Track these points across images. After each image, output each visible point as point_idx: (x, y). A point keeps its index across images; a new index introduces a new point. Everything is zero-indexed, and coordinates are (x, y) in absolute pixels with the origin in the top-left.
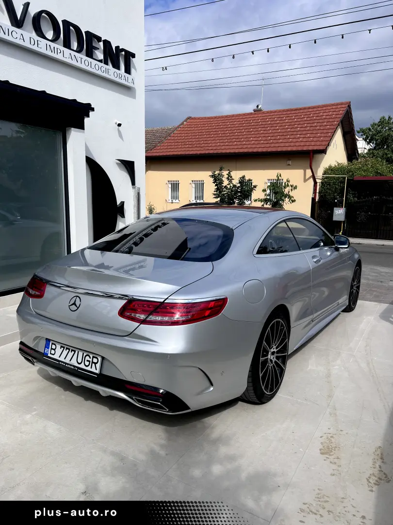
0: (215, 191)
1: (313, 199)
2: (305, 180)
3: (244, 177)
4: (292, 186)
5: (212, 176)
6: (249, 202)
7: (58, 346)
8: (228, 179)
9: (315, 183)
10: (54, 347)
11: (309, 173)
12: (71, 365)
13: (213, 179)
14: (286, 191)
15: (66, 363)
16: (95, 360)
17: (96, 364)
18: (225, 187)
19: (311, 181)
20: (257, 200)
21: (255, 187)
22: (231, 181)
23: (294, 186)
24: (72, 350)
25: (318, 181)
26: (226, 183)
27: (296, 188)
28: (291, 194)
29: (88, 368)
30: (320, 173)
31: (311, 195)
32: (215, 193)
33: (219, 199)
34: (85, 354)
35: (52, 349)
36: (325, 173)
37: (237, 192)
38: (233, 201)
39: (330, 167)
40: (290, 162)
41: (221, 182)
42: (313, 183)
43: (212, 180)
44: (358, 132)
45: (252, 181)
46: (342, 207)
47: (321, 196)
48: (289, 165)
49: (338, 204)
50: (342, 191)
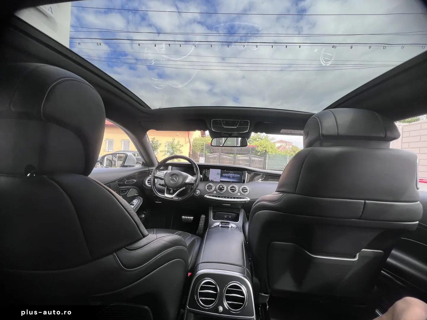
1: (190, 153)
2: (186, 143)
3: (154, 138)
4: (180, 145)
6: (157, 153)
9: (190, 145)
11: (187, 139)
14: (178, 147)
19: (188, 144)
20: (162, 151)
21: (160, 144)
23: (182, 145)
25: (191, 144)
27: (182, 146)
28: (180, 149)
30: (192, 140)
36: (194, 141)
40: (178, 134)
42: (189, 145)
45: (158, 141)
46: (203, 157)
47: (193, 152)
48: (177, 135)
49: (201, 156)
50: (203, 149)
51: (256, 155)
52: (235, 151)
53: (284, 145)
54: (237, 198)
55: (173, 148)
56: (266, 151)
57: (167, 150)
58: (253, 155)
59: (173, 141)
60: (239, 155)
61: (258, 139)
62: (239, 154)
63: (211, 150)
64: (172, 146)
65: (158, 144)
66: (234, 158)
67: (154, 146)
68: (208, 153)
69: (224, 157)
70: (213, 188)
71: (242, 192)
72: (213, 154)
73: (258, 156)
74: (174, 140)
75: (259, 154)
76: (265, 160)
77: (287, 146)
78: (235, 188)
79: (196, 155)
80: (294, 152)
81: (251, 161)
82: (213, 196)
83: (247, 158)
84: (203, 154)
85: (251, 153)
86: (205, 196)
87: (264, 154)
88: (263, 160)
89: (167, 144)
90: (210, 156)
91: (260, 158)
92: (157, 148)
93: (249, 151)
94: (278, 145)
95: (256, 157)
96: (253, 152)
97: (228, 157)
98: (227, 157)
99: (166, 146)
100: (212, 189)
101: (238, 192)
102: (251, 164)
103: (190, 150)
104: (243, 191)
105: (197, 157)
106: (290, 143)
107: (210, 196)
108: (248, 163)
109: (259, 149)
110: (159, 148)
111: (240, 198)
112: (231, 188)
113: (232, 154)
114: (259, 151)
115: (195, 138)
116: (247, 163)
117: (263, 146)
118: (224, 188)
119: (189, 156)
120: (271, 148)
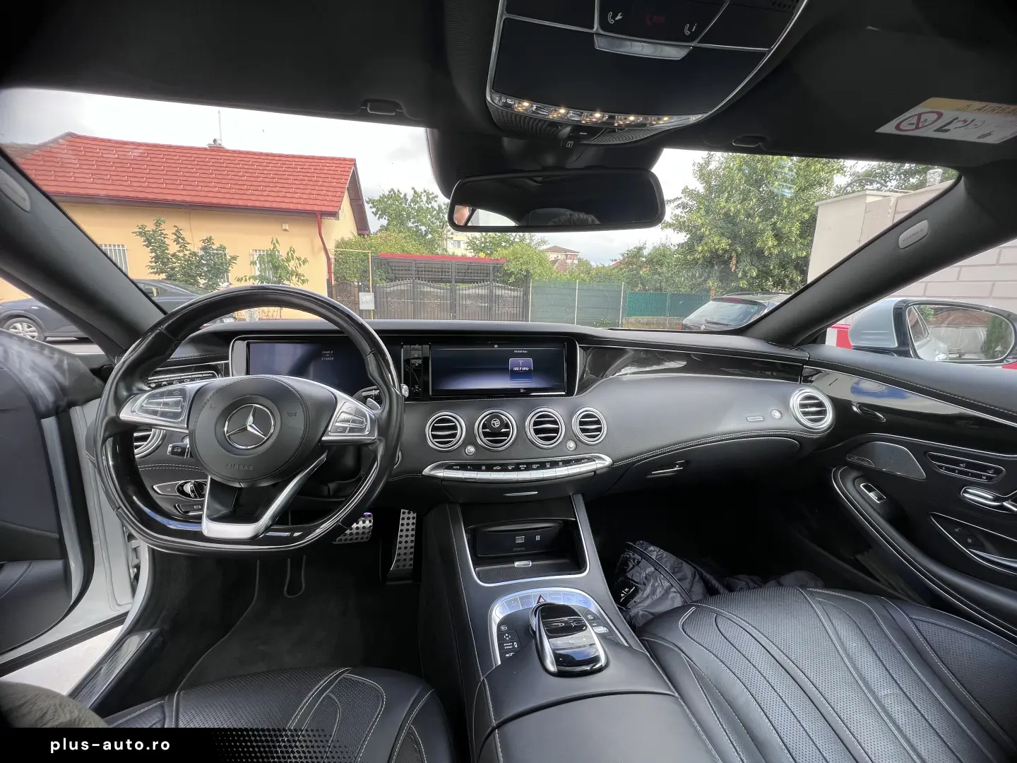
0: (151, 262)
1: (329, 281)
2: (315, 254)
3: (209, 240)
4: (299, 259)
5: (140, 233)
6: (226, 284)
8: (176, 241)
9: (328, 259)
11: (318, 241)
13: (143, 239)
14: (292, 265)
18: (174, 255)
20: (242, 279)
21: (234, 258)
22: (184, 247)
23: (303, 258)
25: (331, 256)
26: (173, 248)
27: (304, 262)
28: (300, 271)
30: (331, 246)
31: (326, 276)
32: (153, 264)
33: (163, 276)
36: (337, 247)
37: (199, 265)
38: (195, 280)
39: (343, 239)
40: (286, 226)
41: (163, 246)
42: (324, 258)
43: (141, 241)
44: (368, 203)
45: (225, 248)
46: (369, 291)
47: (338, 277)
48: (286, 230)
49: (364, 288)
50: (366, 271)
51: (504, 282)
52: (454, 274)
53: (561, 257)
54: (567, 463)
55: (276, 268)
56: (527, 271)
57: (258, 273)
58: (497, 284)
59: (275, 247)
60: (461, 286)
61: (504, 244)
62: (463, 282)
63: (390, 271)
64: (272, 261)
65: (228, 257)
66: (453, 291)
67: (215, 264)
68: (380, 279)
69: (425, 290)
70: (462, 432)
71: (582, 437)
72: (395, 283)
73: (510, 284)
74: (277, 245)
75: (512, 280)
76: (526, 294)
77: (569, 261)
78: (555, 422)
79: (349, 288)
80: (588, 274)
81: (494, 298)
82: (463, 467)
83: (483, 291)
84: (366, 283)
85: (492, 277)
86: (427, 471)
87: (523, 281)
88: (521, 295)
89: (256, 257)
90: (388, 290)
91: (514, 291)
92: (227, 271)
93: (488, 275)
94: (552, 256)
95: (505, 289)
96: (498, 277)
97: (436, 290)
98: (432, 290)
99: (253, 263)
100: (454, 436)
101: (567, 438)
102: (494, 307)
103: (329, 272)
104: (583, 431)
105: (353, 293)
106: (574, 254)
107: (450, 467)
108: (486, 305)
109: (512, 267)
110: (230, 268)
111: (578, 461)
112: (536, 423)
113: (446, 282)
114: (512, 273)
115: (339, 239)
116: (483, 305)
117: (521, 260)
118: (507, 426)
119: (330, 294)
120: (540, 264)
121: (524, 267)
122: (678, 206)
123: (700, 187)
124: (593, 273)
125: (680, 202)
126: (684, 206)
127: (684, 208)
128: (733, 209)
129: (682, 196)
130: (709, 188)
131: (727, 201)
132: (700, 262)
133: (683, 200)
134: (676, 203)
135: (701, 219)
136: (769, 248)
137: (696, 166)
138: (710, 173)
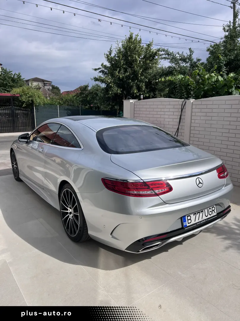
7: (192, 215)
10: (189, 218)
12: (203, 220)
15: (200, 222)
16: (213, 209)
17: (214, 210)
24: (201, 212)
29: (212, 215)
34: (208, 209)
35: (188, 220)
58: (16, 108)
76: (32, 112)
81: (15, 115)
83: (9, 111)
85: (12, 104)
88: (30, 113)
91: (26, 111)
102: (15, 119)
114: (24, 102)
120: (39, 97)
121: (30, 99)
122: (100, 72)
123: (108, 64)
124: (64, 100)
125: (101, 70)
126: (102, 72)
127: (103, 73)
128: (121, 76)
129: (101, 67)
130: (112, 65)
131: (119, 72)
132: (111, 98)
133: (102, 69)
134: (99, 70)
135: (109, 80)
136: (136, 93)
137: (106, 55)
138: (112, 58)
